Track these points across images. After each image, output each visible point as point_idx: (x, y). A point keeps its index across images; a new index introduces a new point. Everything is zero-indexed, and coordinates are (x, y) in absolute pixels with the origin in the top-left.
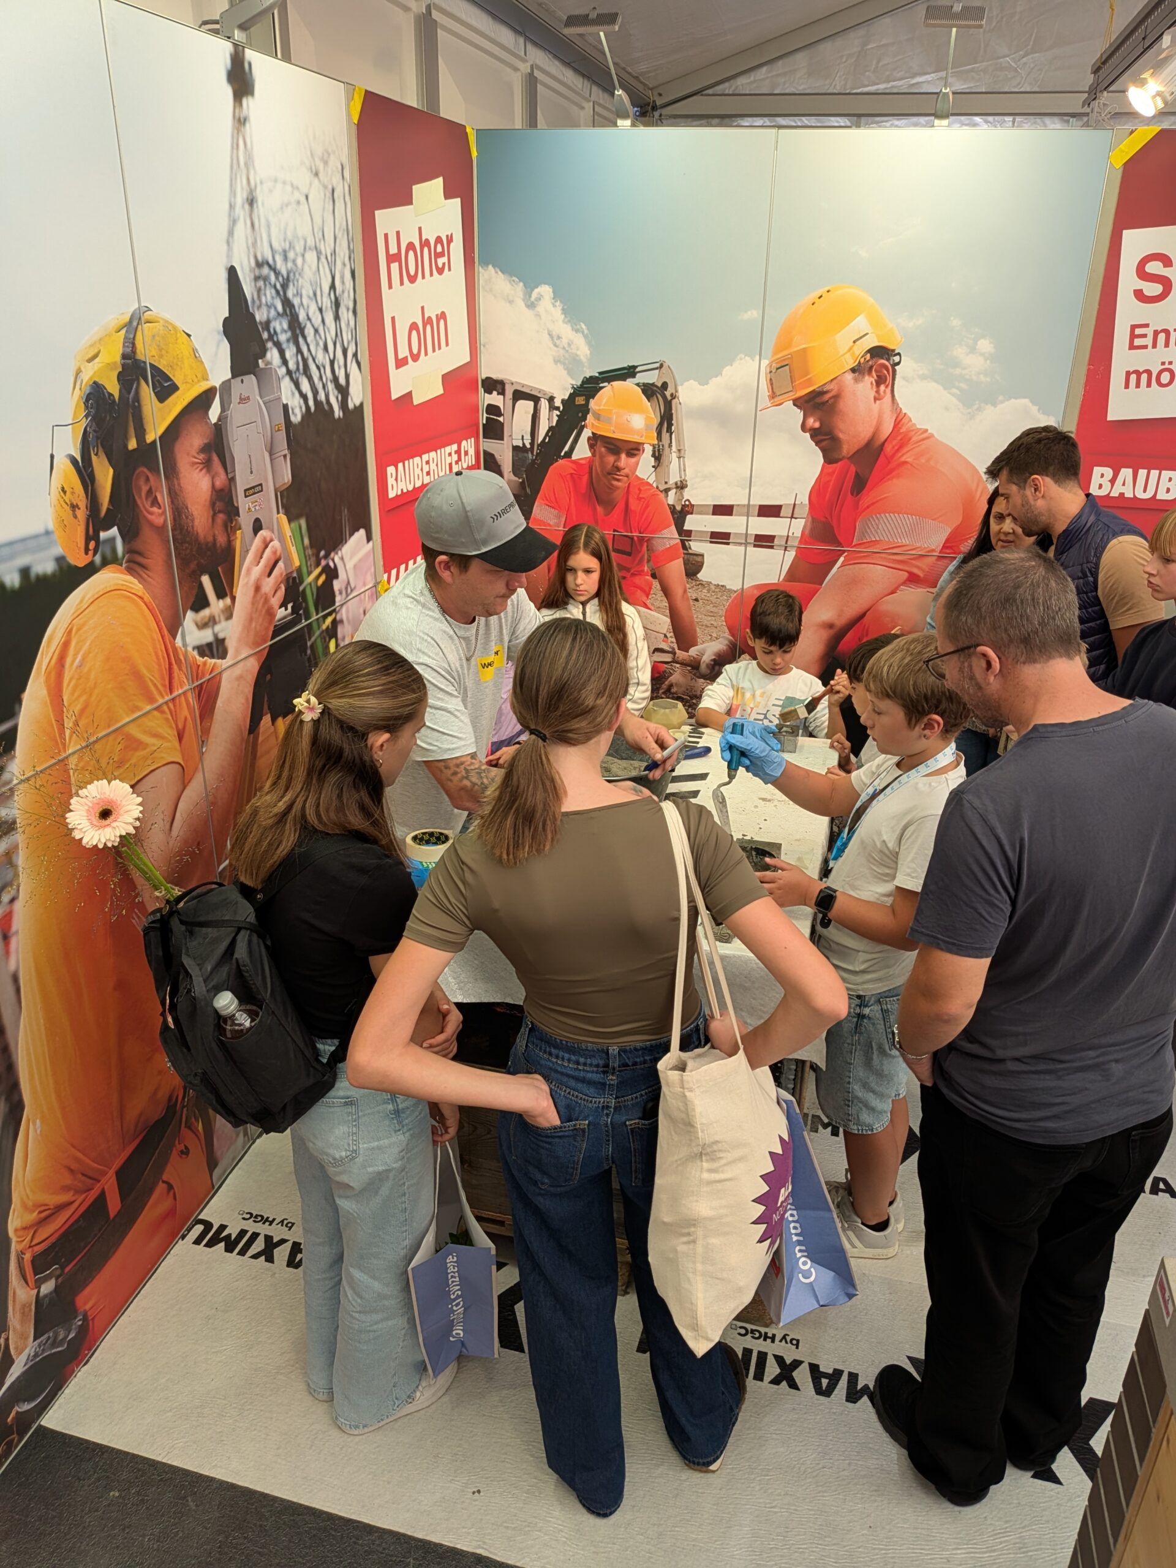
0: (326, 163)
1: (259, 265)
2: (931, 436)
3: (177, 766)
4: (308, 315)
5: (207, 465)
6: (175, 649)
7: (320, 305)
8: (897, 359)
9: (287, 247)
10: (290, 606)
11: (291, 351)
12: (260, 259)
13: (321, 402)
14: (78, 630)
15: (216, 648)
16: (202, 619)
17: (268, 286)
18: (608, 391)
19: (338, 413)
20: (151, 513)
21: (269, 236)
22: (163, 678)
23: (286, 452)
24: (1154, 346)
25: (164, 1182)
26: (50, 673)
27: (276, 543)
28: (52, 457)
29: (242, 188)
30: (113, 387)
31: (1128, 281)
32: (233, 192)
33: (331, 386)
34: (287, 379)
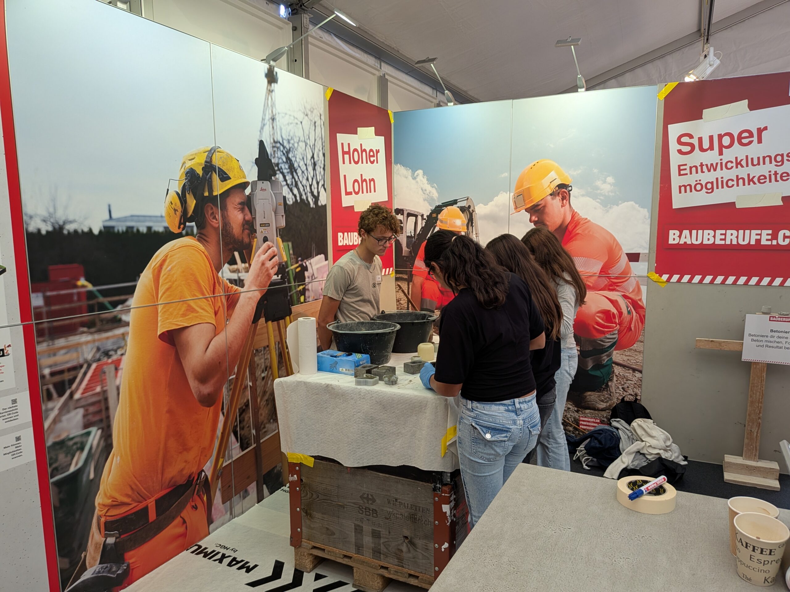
0: (312, 112)
1: (275, 142)
2: (589, 221)
3: (212, 325)
4: (299, 165)
5: (242, 210)
6: (218, 277)
7: (306, 163)
8: (570, 188)
9: (290, 138)
10: (280, 276)
11: (289, 177)
12: (276, 140)
13: (304, 200)
14: (171, 257)
15: (240, 283)
16: (233, 269)
17: (279, 151)
18: (445, 210)
19: (312, 205)
20: (213, 222)
21: (281, 133)
22: (210, 287)
23: (283, 214)
24: (691, 173)
25: (181, 517)
26: (155, 269)
27: (275, 249)
28: (168, 190)
29: (269, 114)
30: (200, 172)
31: (673, 146)
32: (264, 114)
33: (309, 195)
34: (286, 187)
